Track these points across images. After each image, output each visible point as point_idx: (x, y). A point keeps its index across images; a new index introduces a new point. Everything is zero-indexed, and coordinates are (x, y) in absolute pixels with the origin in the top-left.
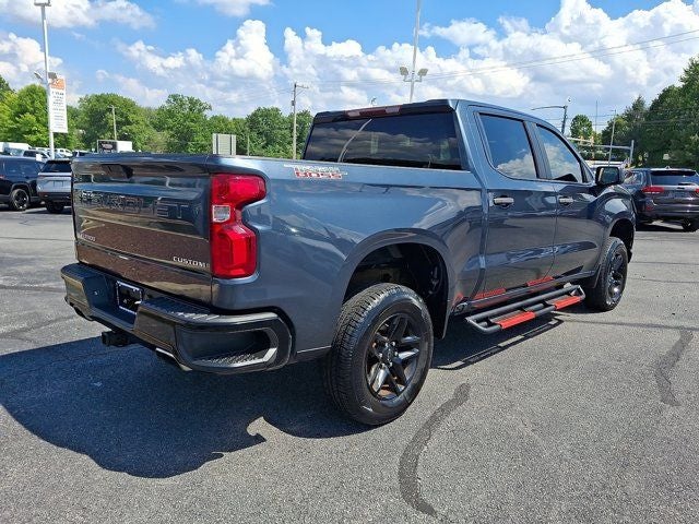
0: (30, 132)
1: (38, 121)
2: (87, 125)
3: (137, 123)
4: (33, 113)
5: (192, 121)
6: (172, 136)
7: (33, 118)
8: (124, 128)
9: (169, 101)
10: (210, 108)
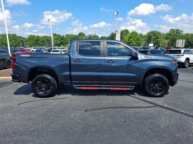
0: (132, 43)
1: (134, 40)
2: (148, 40)
3: (161, 38)
4: (132, 38)
5: (176, 36)
6: (170, 41)
7: (132, 39)
8: (157, 40)
9: (170, 31)
10: (183, 32)
